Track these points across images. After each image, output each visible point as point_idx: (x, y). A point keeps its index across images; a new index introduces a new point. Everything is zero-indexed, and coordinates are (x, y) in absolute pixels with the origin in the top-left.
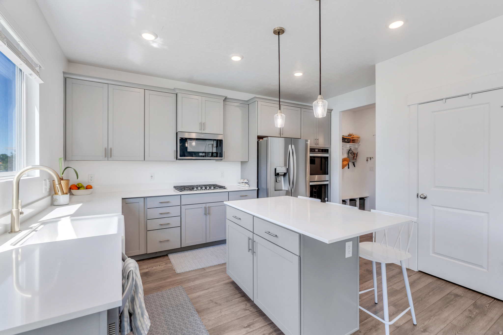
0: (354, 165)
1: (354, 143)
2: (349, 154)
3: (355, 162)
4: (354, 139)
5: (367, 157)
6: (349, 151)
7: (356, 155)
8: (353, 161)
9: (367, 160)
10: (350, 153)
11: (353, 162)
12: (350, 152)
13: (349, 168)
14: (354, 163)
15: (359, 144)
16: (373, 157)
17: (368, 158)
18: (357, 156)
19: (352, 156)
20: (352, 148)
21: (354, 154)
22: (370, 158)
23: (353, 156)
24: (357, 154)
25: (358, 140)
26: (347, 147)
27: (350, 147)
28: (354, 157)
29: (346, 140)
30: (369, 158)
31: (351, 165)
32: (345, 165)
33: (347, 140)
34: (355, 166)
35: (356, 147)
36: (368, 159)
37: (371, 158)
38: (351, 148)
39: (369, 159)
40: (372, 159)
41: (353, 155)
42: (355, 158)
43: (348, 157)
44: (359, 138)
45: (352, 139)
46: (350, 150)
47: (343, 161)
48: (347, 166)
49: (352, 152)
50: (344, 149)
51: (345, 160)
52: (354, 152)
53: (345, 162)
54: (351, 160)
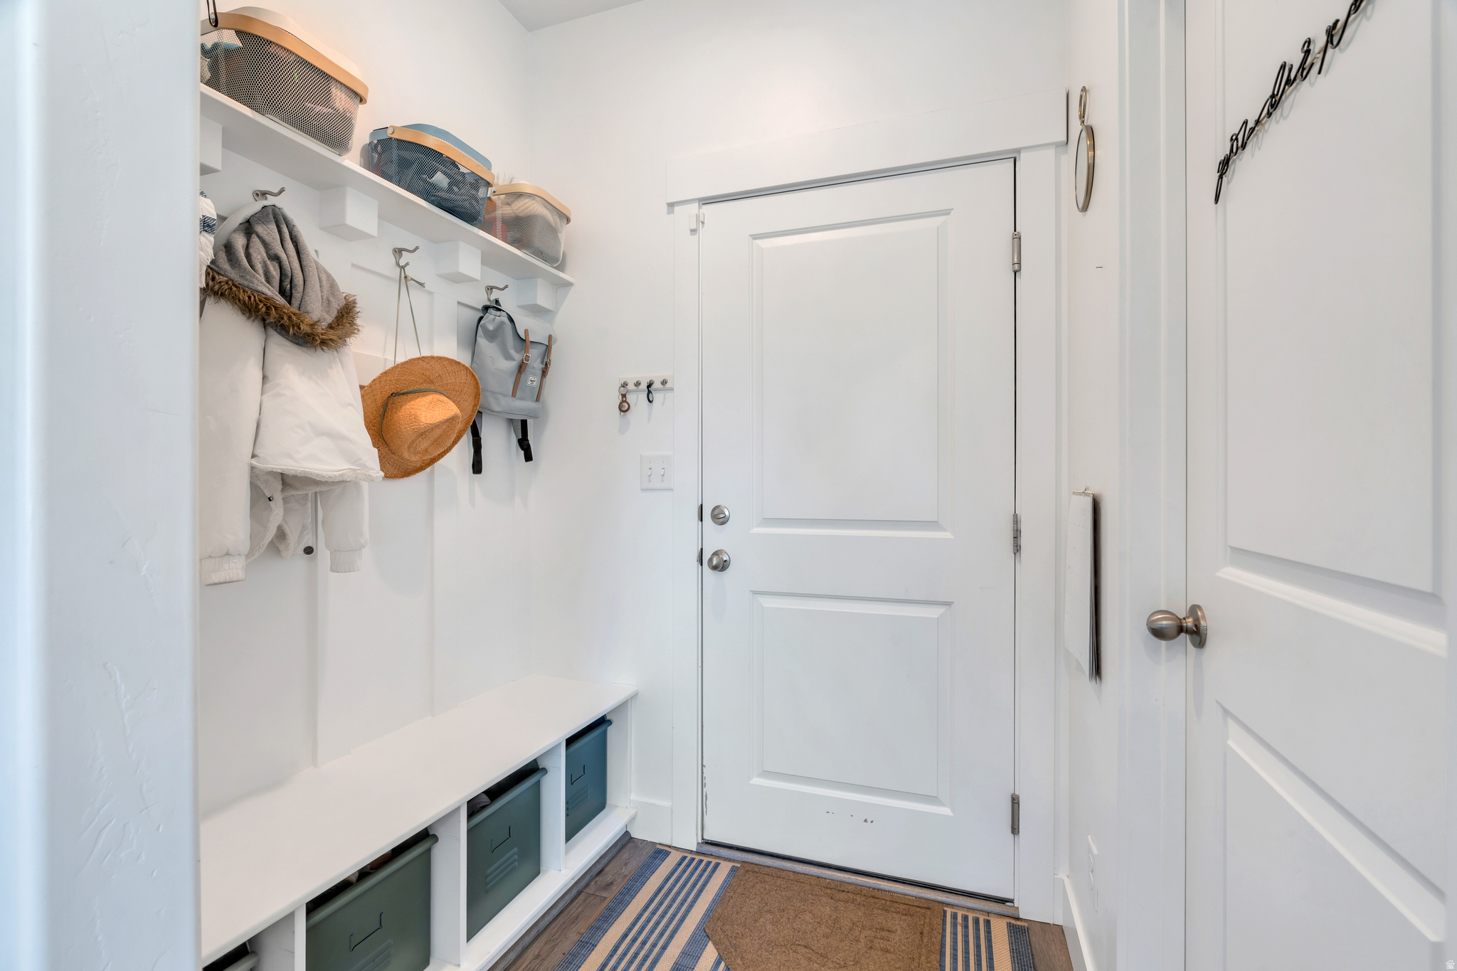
0: (524, 444)
1: (518, 246)
2: (482, 341)
3: (530, 422)
4: (521, 207)
5: (624, 378)
6: (481, 317)
7: (535, 354)
8: (521, 406)
9: (624, 407)
10: (491, 336)
11: (511, 421)
12: (491, 328)
13: (477, 467)
14: (524, 423)
15: (561, 274)
16: (664, 382)
17: (631, 386)
18: (544, 373)
19: (508, 357)
20: (508, 304)
21: (524, 343)
22: (644, 386)
23: (511, 365)
24: (548, 349)
25: (551, 229)
26: (462, 271)
27: (490, 289)
28: (521, 368)
29: (440, 179)
30: (637, 384)
31: (497, 440)
32: (435, 431)
33: (453, 181)
34: (528, 457)
35: (543, 298)
36: (630, 398)
37: (649, 386)
38: (495, 295)
39: (637, 400)
40: (657, 396)
41: (518, 357)
42: (532, 379)
43: (470, 363)
44: (561, 216)
45: (508, 210)
46: (486, 310)
47: (410, 396)
48: (463, 449)
49: (502, 323)
50: (430, 293)
51: (432, 382)
52: (526, 332)
53: (430, 397)
54: (493, 393)
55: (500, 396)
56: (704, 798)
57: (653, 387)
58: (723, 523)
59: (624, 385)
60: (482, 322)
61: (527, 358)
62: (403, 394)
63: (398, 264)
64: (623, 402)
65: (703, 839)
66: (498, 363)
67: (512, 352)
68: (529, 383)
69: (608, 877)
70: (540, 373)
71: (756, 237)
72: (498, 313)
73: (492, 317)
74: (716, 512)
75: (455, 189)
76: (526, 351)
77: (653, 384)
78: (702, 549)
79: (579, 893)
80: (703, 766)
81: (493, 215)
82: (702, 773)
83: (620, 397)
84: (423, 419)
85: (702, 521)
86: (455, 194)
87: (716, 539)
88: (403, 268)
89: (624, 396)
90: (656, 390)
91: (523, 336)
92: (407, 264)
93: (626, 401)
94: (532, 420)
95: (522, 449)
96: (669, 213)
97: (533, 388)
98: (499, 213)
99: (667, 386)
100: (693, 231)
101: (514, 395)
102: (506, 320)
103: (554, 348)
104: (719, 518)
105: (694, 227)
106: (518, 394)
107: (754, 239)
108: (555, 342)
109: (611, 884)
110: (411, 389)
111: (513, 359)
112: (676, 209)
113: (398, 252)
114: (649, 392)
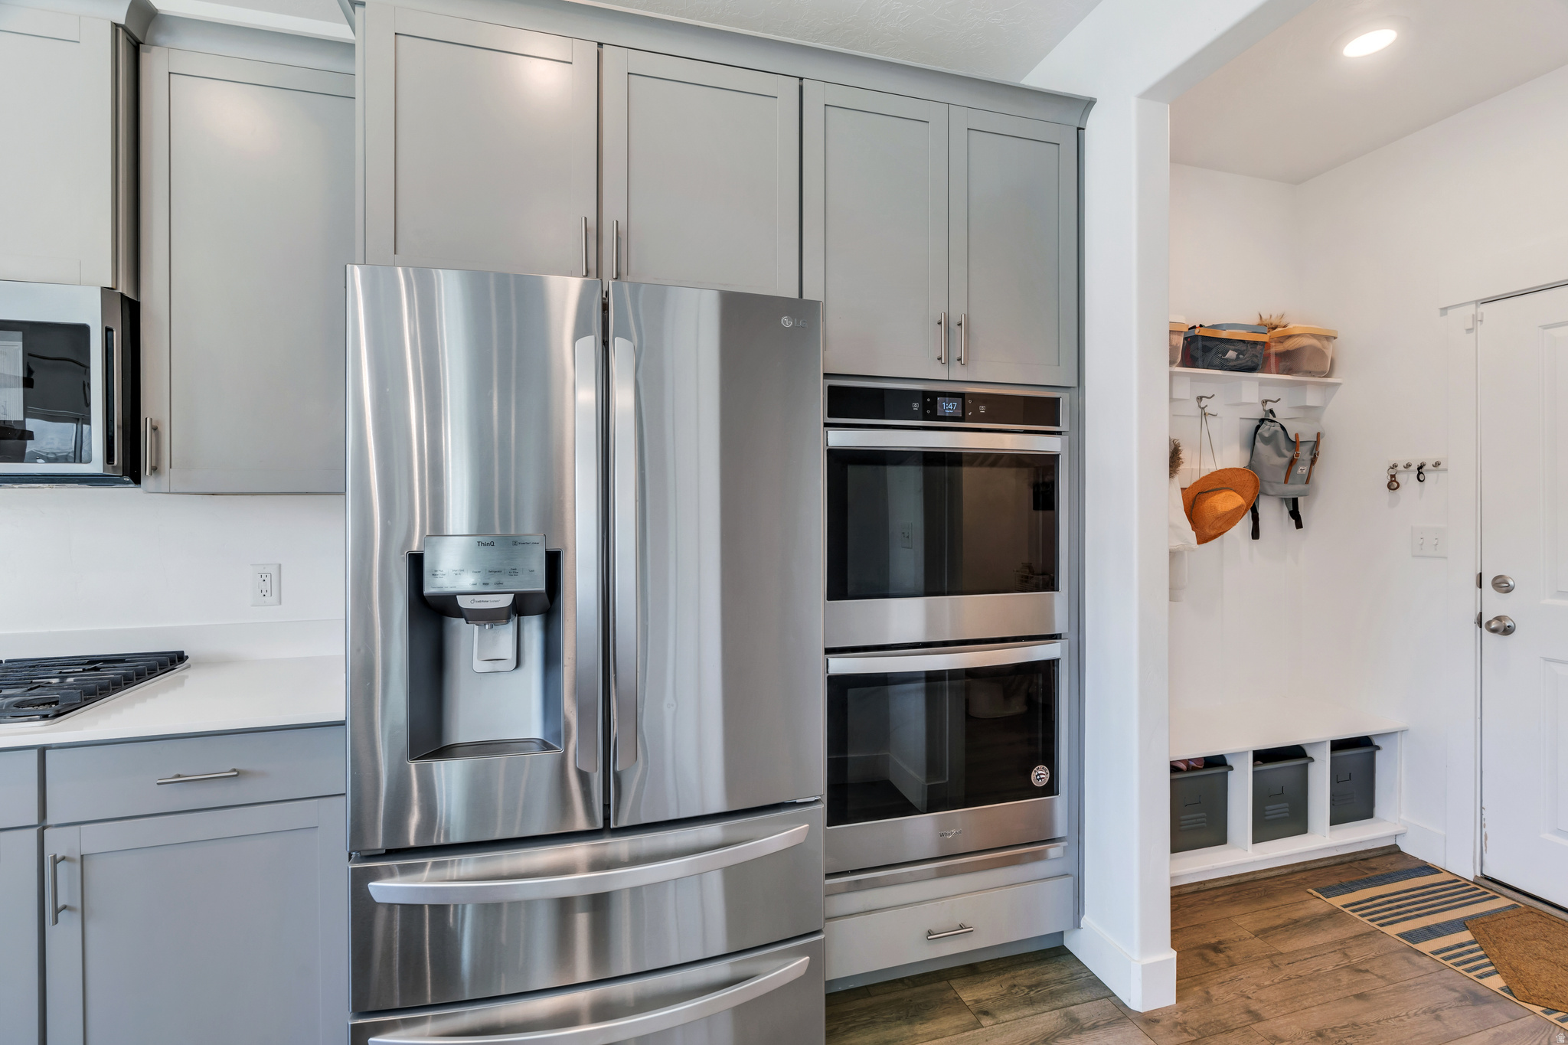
0: (1295, 514)
1: (1289, 371)
2: (1259, 444)
3: (1301, 500)
4: (1290, 345)
5: (1394, 460)
6: (1258, 427)
7: (1304, 453)
8: (1291, 490)
9: (1393, 485)
10: (1267, 441)
11: (1286, 500)
12: (1267, 435)
13: (1255, 534)
14: (1295, 501)
15: (1329, 380)
16: (1437, 464)
17: (1400, 468)
18: (1313, 461)
19: (1281, 455)
20: (1282, 413)
21: (1294, 444)
22: (1414, 467)
23: (1285, 461)
24: (1317, 444)
25: (1320, 353)
26: (1244, 400)
27: (1265, 402)
28: (1293, 462)
29: (1231, 354)
30: (1408, 466)
31: (1272, 513)
32: (1225, 514)
33: (1240, 352)
34: (1299, 525)
35: (1312, 398)
36: (1399, 478)
37: (1420, 468)
38: (1269, 406)
39: (1407, 479)
40: (1429, 477)
41: (1289, 454)
42: (1302, 469)
43: (1250, 466)
44: (1328, 338)
45: (1280, 348)
46: (1262, 421)
47: (1210, 493)
48: (1246, 523)
49: (1276, 431)
50: (1221, 418)
51: (1225, 483)
52: (1297, 436)
53: (1223, 494)
54: (1269, 482)
55: (1274, 484)
56: (1483, 839)
57: (1425, 468)
58: (1508, 591)
59: (1395, 466)
60: (1259, 431)
61: (1297, 455)
62: (1206, 492)
63: (1200, 407)
64: (1392, 481)
65: (1482, 873)
66: (1272, 459)
67: (1285, 452)
68: (1300, 472)
69: (1373, 863)
70: (1309, 462)
71: (1546, 327)
72: (1273, 424)
73: (1267, 427)
74: (1498, 581)
75: (1241, 356)
76: (1296, 449)
77: (1424, 465)
78: (1481, 613)
79: (1342, 863)
80: (1482, 808)
81: (1268, 351)
82: (1482, 814)
83: (1389, 477)
84: (1220, 509)
85: (1481, 587)
86: (1241, 359)
87: (1496, 605)
88: (1203, 408)
89: (1393, 476)
90: (1427, 470)
91: (1293, 439)
92: (1206, 406)
93: (1395, 481)
94: (1302, 498)
95: (1293, 518)
96: (1442, 315)
97: (1303, 475)
98: (1273, 350)
99: (1440, 467)
100: (1469, 330)
101: (1286, 482)
102: (1279, 429)
103: (1322, 442)
104: (1502, 585)
105: (1471, 326)
106: (1290, 481)
107: (1545, 329)
108: (1323, 437)
109: (1375, 869)
110: (1211, 489)
111: (1284, 456)
112: (1450, 312)
113: (1200, 398)
114: (1420, 473)
